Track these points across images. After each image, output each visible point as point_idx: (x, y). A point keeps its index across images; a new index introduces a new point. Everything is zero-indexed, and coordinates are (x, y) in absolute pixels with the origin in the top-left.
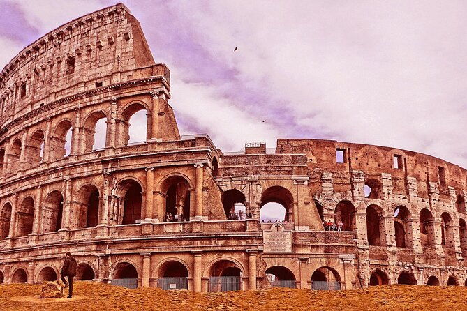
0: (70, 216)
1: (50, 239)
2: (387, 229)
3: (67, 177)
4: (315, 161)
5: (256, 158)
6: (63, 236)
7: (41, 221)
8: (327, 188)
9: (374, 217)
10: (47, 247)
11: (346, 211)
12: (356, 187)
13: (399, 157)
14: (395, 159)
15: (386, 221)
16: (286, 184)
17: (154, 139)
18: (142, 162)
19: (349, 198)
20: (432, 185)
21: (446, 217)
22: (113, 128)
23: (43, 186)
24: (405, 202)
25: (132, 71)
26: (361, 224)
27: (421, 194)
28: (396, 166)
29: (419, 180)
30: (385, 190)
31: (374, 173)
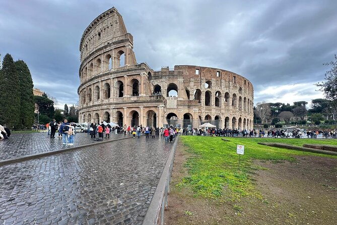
0: (102, 94)
1: (96, 103)
2: (212, 99)
3: (100, 80)
4: (188, 74)
5: (165, 72)
6: (99, 102)
7: (94, 97)
8: (192, 84)
9: (208, 94)
10: (95, 106)
11: (199, 92)
12: (202, 84)
13: (219, 72)
14: (218, 73)
15: (212, 97)
16: (175, 82)
17: (127, 65)
18: (122, 73)
19: (199, 88)
20: (230, 83)
21: (234, 95)
22: (113, 61)
23: (93, 84)
24: (219, 90)
25: (118, 36)
26: (203, 97)
27: (226, 87)
28: (218, 76)
29: (226, 81)
30: (213, 85)
31: (209, 78)
